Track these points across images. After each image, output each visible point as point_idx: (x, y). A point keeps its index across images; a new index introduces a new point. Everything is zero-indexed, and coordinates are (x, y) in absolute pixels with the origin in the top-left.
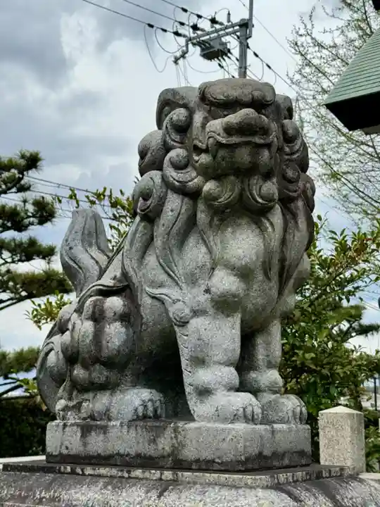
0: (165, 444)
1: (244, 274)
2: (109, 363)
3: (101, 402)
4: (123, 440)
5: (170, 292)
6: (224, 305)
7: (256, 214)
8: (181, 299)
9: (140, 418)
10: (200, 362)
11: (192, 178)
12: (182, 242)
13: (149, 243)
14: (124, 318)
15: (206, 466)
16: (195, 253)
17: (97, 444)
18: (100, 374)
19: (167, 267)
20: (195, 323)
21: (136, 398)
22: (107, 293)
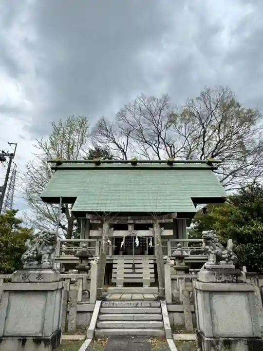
0: (40, 267)
1: (50, 250)
2: (34, 259)
3: (32, 263)
4: (34, 266)
5: (42, 252)
6: (48, 253)
7: (52, 244)
8: (43, 252)
9: (37, 264)
10: (44, 259)
11: (46, 240)
12: (44, 246)
13: (40, 246)
14: (36, 254)
15: (44, 269)
16: (45, 248)
17: (31, 267)
18: (32, 260)
19: (42, 249)
20: (45, 255)
21: (36, 262)
22: (34, 251)
